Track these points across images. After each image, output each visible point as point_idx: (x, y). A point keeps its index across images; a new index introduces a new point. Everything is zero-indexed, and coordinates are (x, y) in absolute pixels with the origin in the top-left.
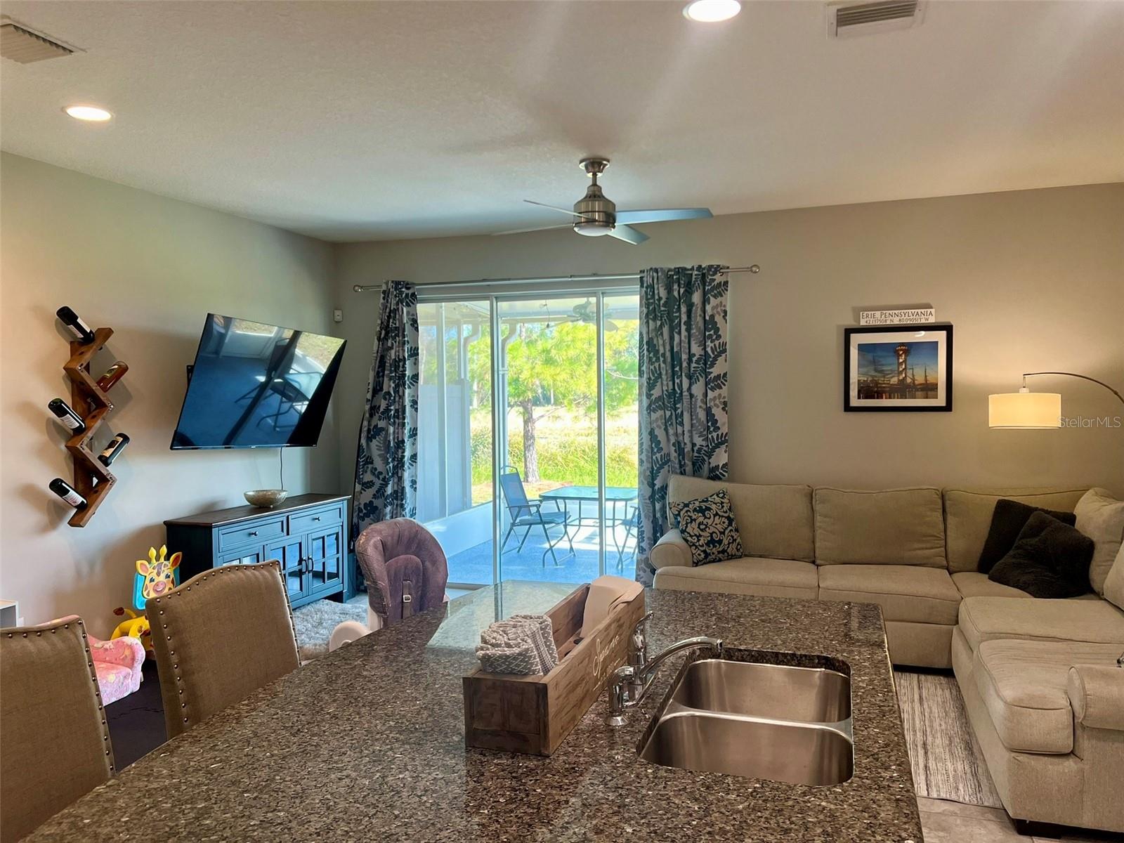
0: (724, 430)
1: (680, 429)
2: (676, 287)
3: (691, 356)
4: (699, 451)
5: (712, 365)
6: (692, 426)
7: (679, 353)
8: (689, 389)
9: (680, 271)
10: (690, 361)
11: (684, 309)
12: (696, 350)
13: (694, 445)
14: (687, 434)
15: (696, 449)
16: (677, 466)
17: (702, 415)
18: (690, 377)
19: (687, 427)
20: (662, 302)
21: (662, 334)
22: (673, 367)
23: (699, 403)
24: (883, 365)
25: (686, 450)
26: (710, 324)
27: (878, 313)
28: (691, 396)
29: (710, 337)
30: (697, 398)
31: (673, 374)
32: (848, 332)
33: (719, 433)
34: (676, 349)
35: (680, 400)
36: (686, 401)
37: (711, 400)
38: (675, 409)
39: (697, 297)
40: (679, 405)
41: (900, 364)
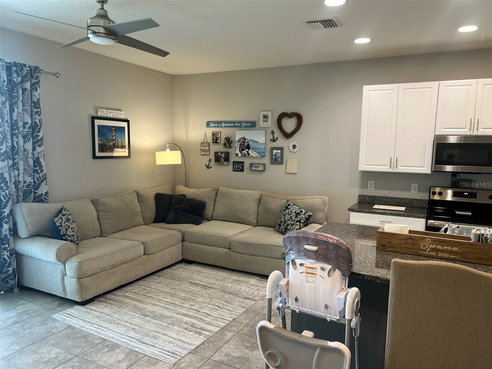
0: (45, 172)
1: (16, 172)
2: (14, 75)
3: (25, 124)
4: (28, 186)
5: (39, 131)
6: (24, 169)
7: (16, 121)
8: (23, 146)
9: (15, 64)
10: (24, 127)
11: (21, 92)
12: (28, 120)
13: (25, 182)
14: (21, 175)
15: (26, 184)
16: (15, 197)
17: (31, 163)
18: (24, 138)
19: (21, 171)
20: (5, 84)
21: (5, 106)
22: (12, 129)
23: (30, 155)
24: (107, 136)
25: (20, 186)
26: (36, 104)
27: (105, 110)
28: (25, 150)
29: (37, 113)
30: (28, 153)
31: (12, 135)
32: (93, 118)
33: (43, 173)
34: (15, 118)
35: (17, 153)
36: (21, 154)
37: (38, 153)
38: (14, 159)
39: (28, 85)
40: (16, 157)
41: (113, 136)
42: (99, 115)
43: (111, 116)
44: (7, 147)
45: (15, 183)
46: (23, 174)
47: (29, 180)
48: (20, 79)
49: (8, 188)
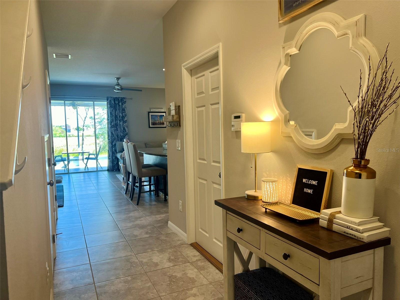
0: (127, 132)
1: (117, 132)
2: (116, 101)
3: (120, 116)
4: (122, 137)
5: (125, 118)
6: (120, 131)
7: (117, 115)
8: (119, 123)
9: (116, 98)
10: (120, 117)
11: (118, 106)
12: (121, 115)
13: (120, 135)
14: (119, 133)
15: (121, 136)
16: (117, 140)
17: (122, 129)
18: (119, 121)
19: (119, 132)
20: (113, 104)
21: (113, 111)
22: (116, 118)
23: (122, 126)
24: (155, 119)
25: (119, 136)
26: (123, 110)
27: (154, 109)
28: (120, 125)
29: (124, 112)
30: (121, 125)
31: (116, 120)
32: (149, 112)
33: (126, 132)
34: (116, 115)
35: (118, 126)
36: (119, 126)
37: (124, 126)
38: (116, 127)
39: (120, 104)
40: (117, 127)
41: (158, 119)
42: (151, 111)
43: (157, 111)
44: (114, 124)
45: (117, 135)
46: (120, 132)
47: (122, 134)
48: (117, 102)
49: (114, 136)
